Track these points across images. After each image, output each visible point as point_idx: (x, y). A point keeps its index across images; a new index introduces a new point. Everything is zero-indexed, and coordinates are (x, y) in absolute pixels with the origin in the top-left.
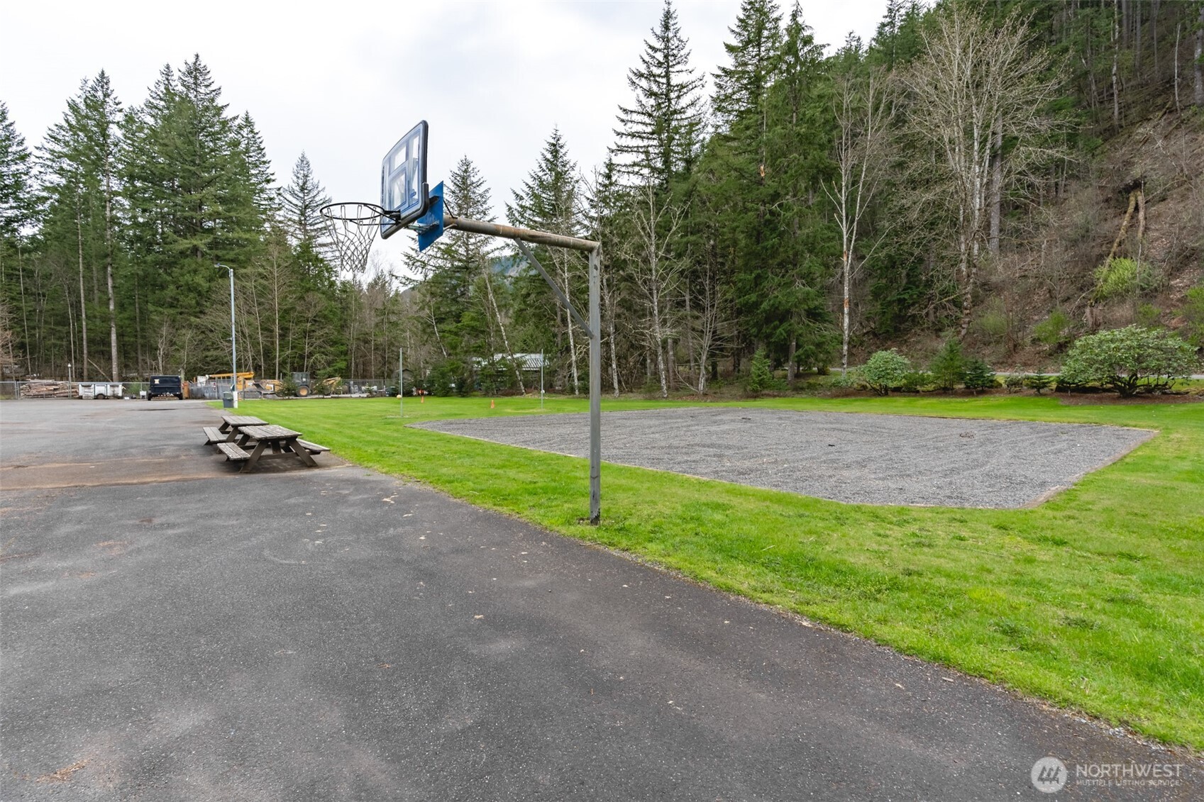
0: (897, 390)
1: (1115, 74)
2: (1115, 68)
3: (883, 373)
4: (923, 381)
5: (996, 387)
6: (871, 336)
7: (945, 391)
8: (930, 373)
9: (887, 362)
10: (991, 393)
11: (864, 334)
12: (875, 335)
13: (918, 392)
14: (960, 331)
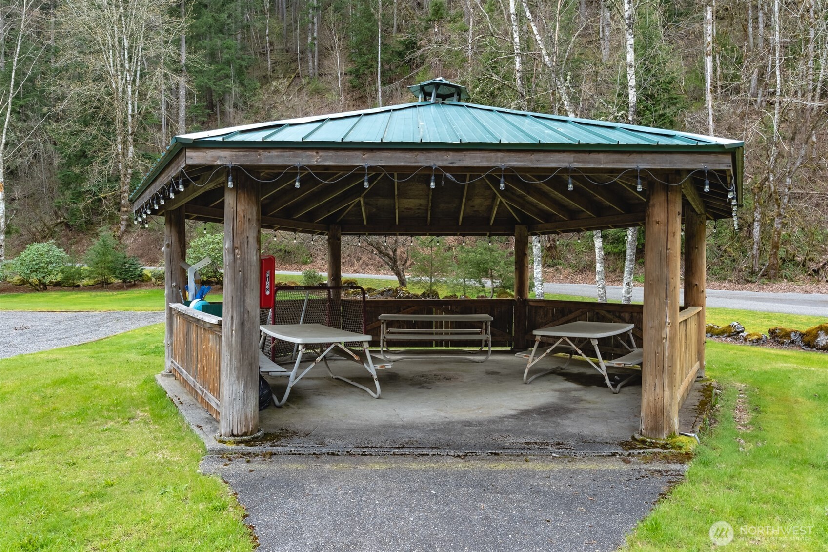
0: (57, 285)
1: (268, 35)
2: (268, 31)
3: (36, 267)
4: (80, 275)
5: (147, 281)
6: (64, 227)
7: (103, 285)
8: (86, 267)
9: (42, 255)
10: (141, 286)
11: (57, 224)
12: (67, 226)
13: (78, 286)
14: (120, 228)
